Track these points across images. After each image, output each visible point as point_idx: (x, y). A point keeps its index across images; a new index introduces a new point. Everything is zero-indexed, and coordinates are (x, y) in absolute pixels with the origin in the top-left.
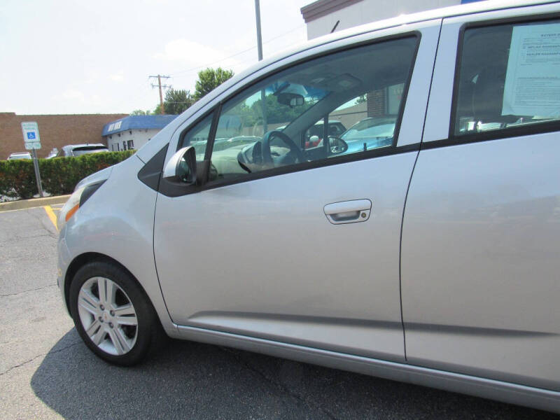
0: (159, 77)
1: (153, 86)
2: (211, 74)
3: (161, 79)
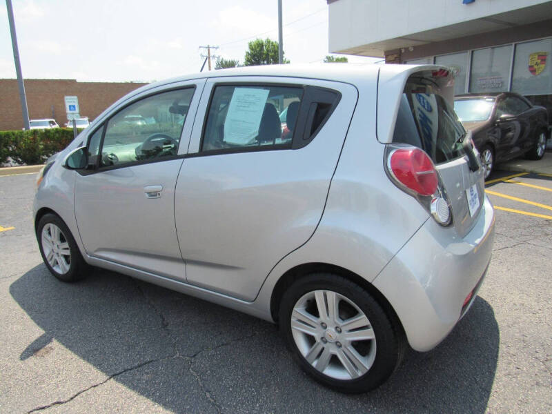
0: (208, 47)
2: (260, 45)
3: (210, 49)
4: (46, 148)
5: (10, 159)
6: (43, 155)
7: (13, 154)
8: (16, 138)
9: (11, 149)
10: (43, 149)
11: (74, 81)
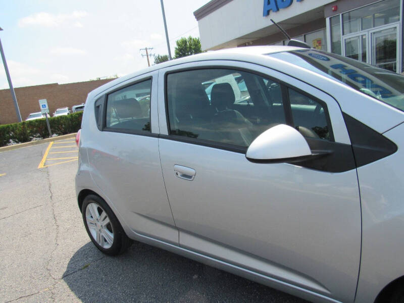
0: (146, 49)
1: (143, 56)
2: (184, 42)
3: (148, 50)
4: (31, 132)
5: (11, 140)
6: (30, 136)
7: (13, 138)
8: (13, 128)
9: (11, 135)
10: (29, 133)
11: (56, 85)
